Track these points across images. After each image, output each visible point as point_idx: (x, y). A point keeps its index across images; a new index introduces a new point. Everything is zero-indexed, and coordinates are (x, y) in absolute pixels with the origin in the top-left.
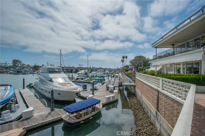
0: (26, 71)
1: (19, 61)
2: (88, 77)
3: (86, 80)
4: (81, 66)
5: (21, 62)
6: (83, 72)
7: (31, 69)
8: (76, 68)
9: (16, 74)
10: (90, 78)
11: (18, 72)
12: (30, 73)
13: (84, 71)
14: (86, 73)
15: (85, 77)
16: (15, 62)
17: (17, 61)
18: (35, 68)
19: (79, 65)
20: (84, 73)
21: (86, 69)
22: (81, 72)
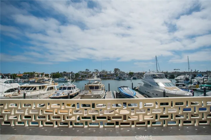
0: (125, 77)
1: (118, 69)
2: (191, 83)
3: (189, 87)
4: (176, 71)
5: (120, 70)
6: (182, 78)
7: (128, 76)
8: (170, 73)
9: (118, 80)
10: (194, 84)
11: (119, 78)
12: (128, 79)
13: (184, 77)
14: (187, 79)
15: (187, 83)
16: (116, 70)
17: (117, 69)
18: (130, 75)
19: (174, 70)
20: (185, 79)
21: (187, 74)
22: (180, 78)
